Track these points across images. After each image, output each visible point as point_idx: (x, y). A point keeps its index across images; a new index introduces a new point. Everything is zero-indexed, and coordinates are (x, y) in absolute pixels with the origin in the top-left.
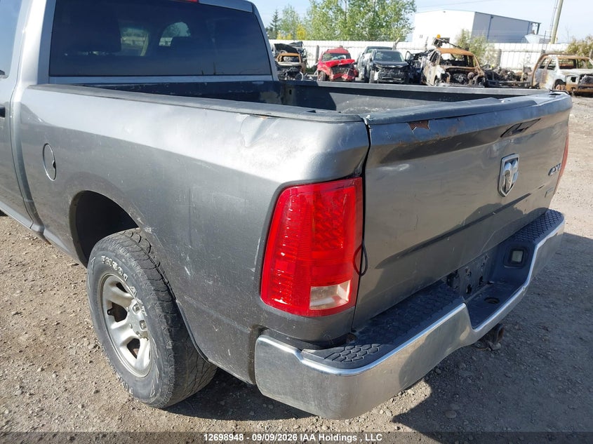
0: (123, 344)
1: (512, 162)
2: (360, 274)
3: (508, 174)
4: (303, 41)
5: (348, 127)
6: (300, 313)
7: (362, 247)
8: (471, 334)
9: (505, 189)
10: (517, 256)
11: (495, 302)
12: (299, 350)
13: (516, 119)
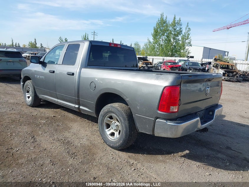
0: (109, 135)
1: (208, 88)
2: (179, 105)
3: (207, 90)
4: (148, 57)
5: (178, 76)
6: (167, 112)
7: (180, 99)
8: (201, 127)
9: (207, 94)
10: (211, 113)
11: (206, 122)
12: (167, 121)
13: (209, 77)
